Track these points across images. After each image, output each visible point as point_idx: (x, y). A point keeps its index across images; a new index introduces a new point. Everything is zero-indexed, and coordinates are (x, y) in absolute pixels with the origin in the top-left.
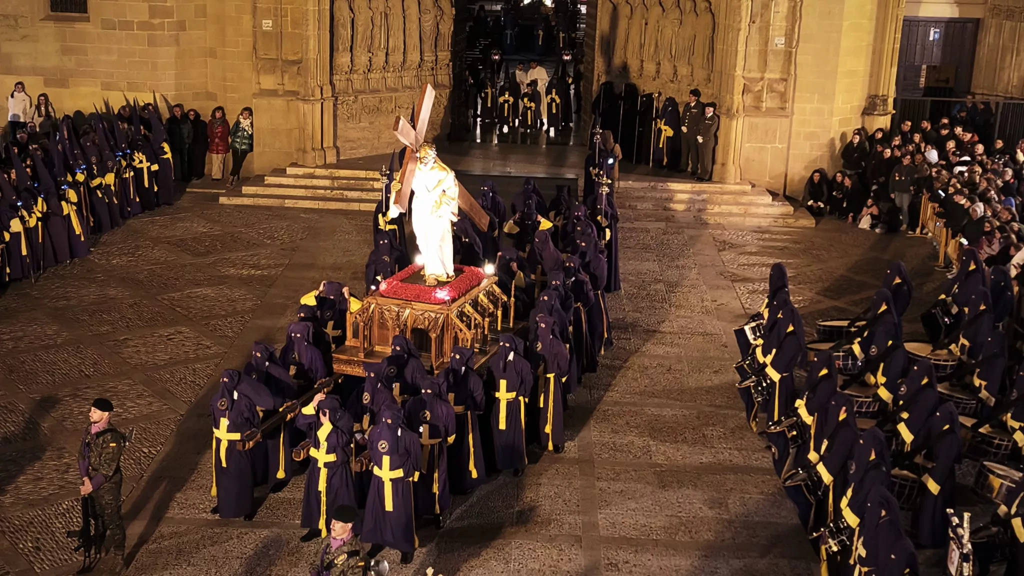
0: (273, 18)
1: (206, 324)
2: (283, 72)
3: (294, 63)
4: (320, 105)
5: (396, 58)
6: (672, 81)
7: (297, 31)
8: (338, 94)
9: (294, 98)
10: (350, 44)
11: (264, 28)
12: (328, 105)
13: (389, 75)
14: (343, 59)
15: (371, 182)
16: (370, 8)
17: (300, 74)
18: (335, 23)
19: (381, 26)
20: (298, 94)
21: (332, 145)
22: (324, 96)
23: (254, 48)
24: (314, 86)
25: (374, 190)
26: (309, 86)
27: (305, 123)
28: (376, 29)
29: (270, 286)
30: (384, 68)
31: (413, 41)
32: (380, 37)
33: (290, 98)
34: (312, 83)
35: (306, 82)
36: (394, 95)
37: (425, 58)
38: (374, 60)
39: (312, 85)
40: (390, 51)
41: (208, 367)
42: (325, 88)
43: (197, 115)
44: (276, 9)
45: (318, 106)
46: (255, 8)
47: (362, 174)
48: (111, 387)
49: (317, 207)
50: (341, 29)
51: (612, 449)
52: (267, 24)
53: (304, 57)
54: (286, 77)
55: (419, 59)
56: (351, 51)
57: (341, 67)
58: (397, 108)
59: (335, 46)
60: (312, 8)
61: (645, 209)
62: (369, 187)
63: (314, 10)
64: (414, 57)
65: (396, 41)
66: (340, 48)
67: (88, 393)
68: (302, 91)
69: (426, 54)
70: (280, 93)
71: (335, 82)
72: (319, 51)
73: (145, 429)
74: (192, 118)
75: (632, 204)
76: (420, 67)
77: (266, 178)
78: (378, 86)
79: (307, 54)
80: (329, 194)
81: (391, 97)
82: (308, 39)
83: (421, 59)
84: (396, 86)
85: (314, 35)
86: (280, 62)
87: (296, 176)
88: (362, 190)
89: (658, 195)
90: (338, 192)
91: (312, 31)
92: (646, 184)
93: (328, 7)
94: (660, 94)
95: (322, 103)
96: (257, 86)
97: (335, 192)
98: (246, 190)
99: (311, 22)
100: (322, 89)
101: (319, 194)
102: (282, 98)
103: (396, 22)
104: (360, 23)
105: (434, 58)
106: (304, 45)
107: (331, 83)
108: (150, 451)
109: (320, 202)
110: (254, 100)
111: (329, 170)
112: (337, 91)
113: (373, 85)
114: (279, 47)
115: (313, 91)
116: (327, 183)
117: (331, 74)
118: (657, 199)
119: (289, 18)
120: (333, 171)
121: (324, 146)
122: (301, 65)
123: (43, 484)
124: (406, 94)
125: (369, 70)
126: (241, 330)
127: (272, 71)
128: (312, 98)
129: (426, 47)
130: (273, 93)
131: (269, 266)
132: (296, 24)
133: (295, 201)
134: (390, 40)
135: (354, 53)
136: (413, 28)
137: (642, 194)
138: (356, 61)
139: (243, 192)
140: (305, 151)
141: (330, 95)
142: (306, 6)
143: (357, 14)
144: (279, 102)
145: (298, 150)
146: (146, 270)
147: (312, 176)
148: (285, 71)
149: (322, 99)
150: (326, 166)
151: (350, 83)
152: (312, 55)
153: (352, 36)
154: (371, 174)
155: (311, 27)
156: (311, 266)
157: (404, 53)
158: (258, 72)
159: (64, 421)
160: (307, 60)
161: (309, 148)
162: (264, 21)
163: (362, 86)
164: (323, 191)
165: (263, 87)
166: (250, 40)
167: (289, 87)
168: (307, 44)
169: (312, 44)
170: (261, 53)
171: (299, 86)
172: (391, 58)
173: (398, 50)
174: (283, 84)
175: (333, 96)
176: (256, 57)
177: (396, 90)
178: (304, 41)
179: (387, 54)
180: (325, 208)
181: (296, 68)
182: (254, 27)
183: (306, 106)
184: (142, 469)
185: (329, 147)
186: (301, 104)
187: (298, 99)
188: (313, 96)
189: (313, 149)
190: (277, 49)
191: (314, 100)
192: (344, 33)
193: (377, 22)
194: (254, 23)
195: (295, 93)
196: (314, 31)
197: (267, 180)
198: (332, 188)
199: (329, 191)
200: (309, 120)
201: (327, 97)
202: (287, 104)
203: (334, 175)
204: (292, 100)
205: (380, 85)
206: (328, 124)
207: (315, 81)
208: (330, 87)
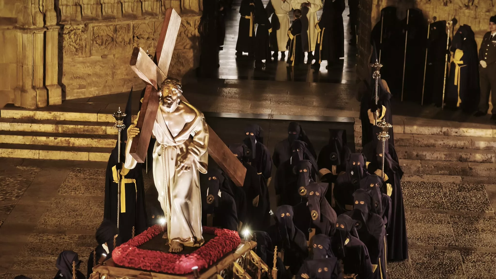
4: (42, 35)
6: (467, 7)
8: (64, 21)
9: (11, 27)
12: (53, 35)
15: (104, 127)
20: (16, 22)
21: (55, 82)
22: (48, 24)
24: (36, 13)
25: (106, 136)
26: (29, 11)
27: (24, 57)
33: (6, 27)
34: (33, 9)
35: (26, 8)
36: (132, 23)
39: (33, 11)
42: (48, 14)
45: (40, 36)
47: (92, 117)
49: (36, 157)
58: (136, 38)
61: (437, 159)
62: (101, 133)
68: (21, 18)
71: (61, 7)
75: (420, 153)
78: (112, 12)
80: (51, 141)
81: (128, 25)
84: (135, 13)
87: (13, 120)
88: (92, 136)
89: (451, 143)
90: (63, 139)
92: (436, 130)
94: (455, 21)
95: (45, 34)
97: (59, 139)
100: (44, 16)
101: (40, 142)
107: (56, 8)
109: (41, 151)
111: (53, 113)
112: (63, 18)
113: (107, 11)
115: (34, 18)
116: (49, 128)
118: (450, 148)
120: (56, 113)
121: (48, 83)
124: (147, 22)
128: (32, 27)
133: (10, 150)
137: (432, 141)
140: (23, 90)
141: (55, 23)
145: (16, 89)
147: (31, 120)
149: (44, 27)
150: (49, 108)
151: (79, 8)
154: (103, 118)
161: (28, 85)
163: (94, 12)
164: (44, 139)
167: (4, 13)
171: (18, 12)
175: (58, 24)
177: (134, 17)
180: (48, 158)
183: (25, 36)
185: (52, 85)
186: (19, 34)
187: (16, 28)
188: (34, 24)
189: (34, 88)
191: (35, 29)
195: (12, 21)
198: (56, 135)
199: (52, 138)
200: (29, 53)
201: (51, 26)
202: (3, 34)
203: (58, 119)
204: (8, 29)
205: (115, 11)
206: (52, 58)
207: (37, 6)
208: (55, 14)
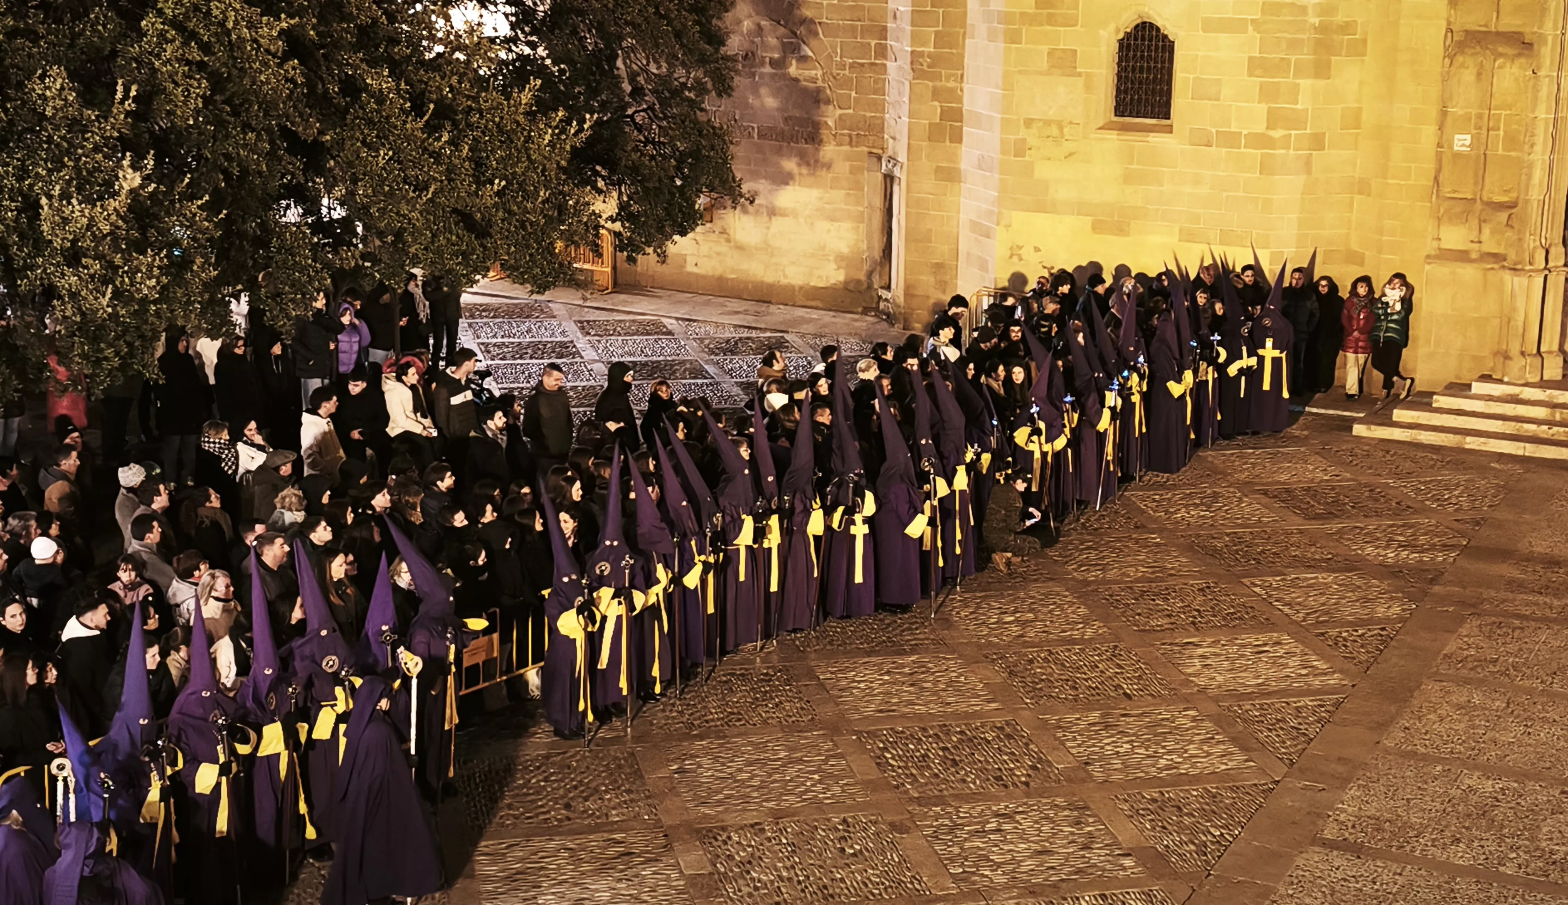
0: (1474, 132)
1: (1323, 634)
2: (1482, 221)
3: (1502, 206)
4: (1542, 279)
7: (1513, 154)
9: (1496, 266)
11: (1456, 148)
12: (1557, 280)
17: (1512, 227)
20: (1505, 260)
21: (1555, 347)
22: (1551, 264)
23: (1436, 179)
24: (1535, 248)
26: (1526, 246)
27: (1514, 309)
29: (1432, 581)
33: (1489, 266)
34: (1531, 242)
35: (1521, 240)
39: (1532, 246)
41: (1322, 706)
42: (1553, 251)
43: (1333, 287)
44: (1480, 116)
45: (1539, 280)
46: (1444, 114)
48: (1163, 719)
49: (1520, 453)
52: (1462, 142)
53: (1522, 197)
54: (1486, 230)
60: (1543, 116)
63: (1546, 120)
67: (1128, 723)
68: (1512, 256)
70: (1474, 256)
72: (1549, 188)
73: (1215, 797)
74: (1324, 290)
77: (1435, 397)
79: (1527, 194)
80: (1544, 432)
82: (1531, 166)
85: (1543, 160)
86: (1478, 206)
87: (1490, 398)
91: (1540, 155)
95: (1546, 277)
96: (1435, 244)
97: (1555, 429)
98: (1399, 415)
99: (1539, 139)
100: (1547, 252)
101: (1527, 431)
102: (1475, 265)
106: (1523, 176)
108: (1222, 834)
109: (1527, 445)
110: (1427, 267)
111: (1548, 392)
114: (1480, 180)
115: (1532, 255)
116: (1540, 412)
119: (1501, 133)
120: (1556, 393)
121: (1542, 349)
122: (1514, 210)
123: (1053, 861)
126: (1381, 651)
127: (1464, 217)
128: (1528, 267)
130: (1462, 256)
131: (1433, 547)
132: (1512, 142)
133: (1482, 440)
139: (1394, 419)
140: (1507, 357)
141: (1561, 263)
142: (1533, 111)
144: (1469, 273)
145: (1496, 354)
146: (1228, 535)
147: (1515, 400)
148: (1485, 221)
149: (1545, 268)
150: (1543, 384)
152: (1535, 194)
155: (1538, 148)
156: (1505, 554)
158: (1439, 219)
159: (1087, 764)
160: (1527, 202)
161: (1515, 350)
162: (1457, 136)
164: (1533, 427)
165: (1445, 245)
166: (1431, 166)
167: (1489, 246)
168: (1529, 176)
169: (1539, 175)
170: (1446, 190)
171: (1509, 245)
174: (1480, 242)
176: (1438, 196)
178: (1524, 170)
180: (1537, 455)
181: (1504, 216)
182: (1439, 145)
183: (1516, 279)
184: (1207, 862)
185: (1550, 352)
186: (1507, 276)
187: (1503, 267)
188: (1531, 264)
189: (1523, 353)
190: (1476, 183)
191: (1531, 271)
194: (1441, 138)
195: (1498, 258)
196: (1543, 153)
197: (1437, 401)
198: (1551, 423)
199: (1545, 427)
200: (1520, 304)
201: (1556, 267)
202: (1485, 275)
203: (1555, 401)
204: (1492, 269)
206: (1554, 313)
207: (1538, 238)
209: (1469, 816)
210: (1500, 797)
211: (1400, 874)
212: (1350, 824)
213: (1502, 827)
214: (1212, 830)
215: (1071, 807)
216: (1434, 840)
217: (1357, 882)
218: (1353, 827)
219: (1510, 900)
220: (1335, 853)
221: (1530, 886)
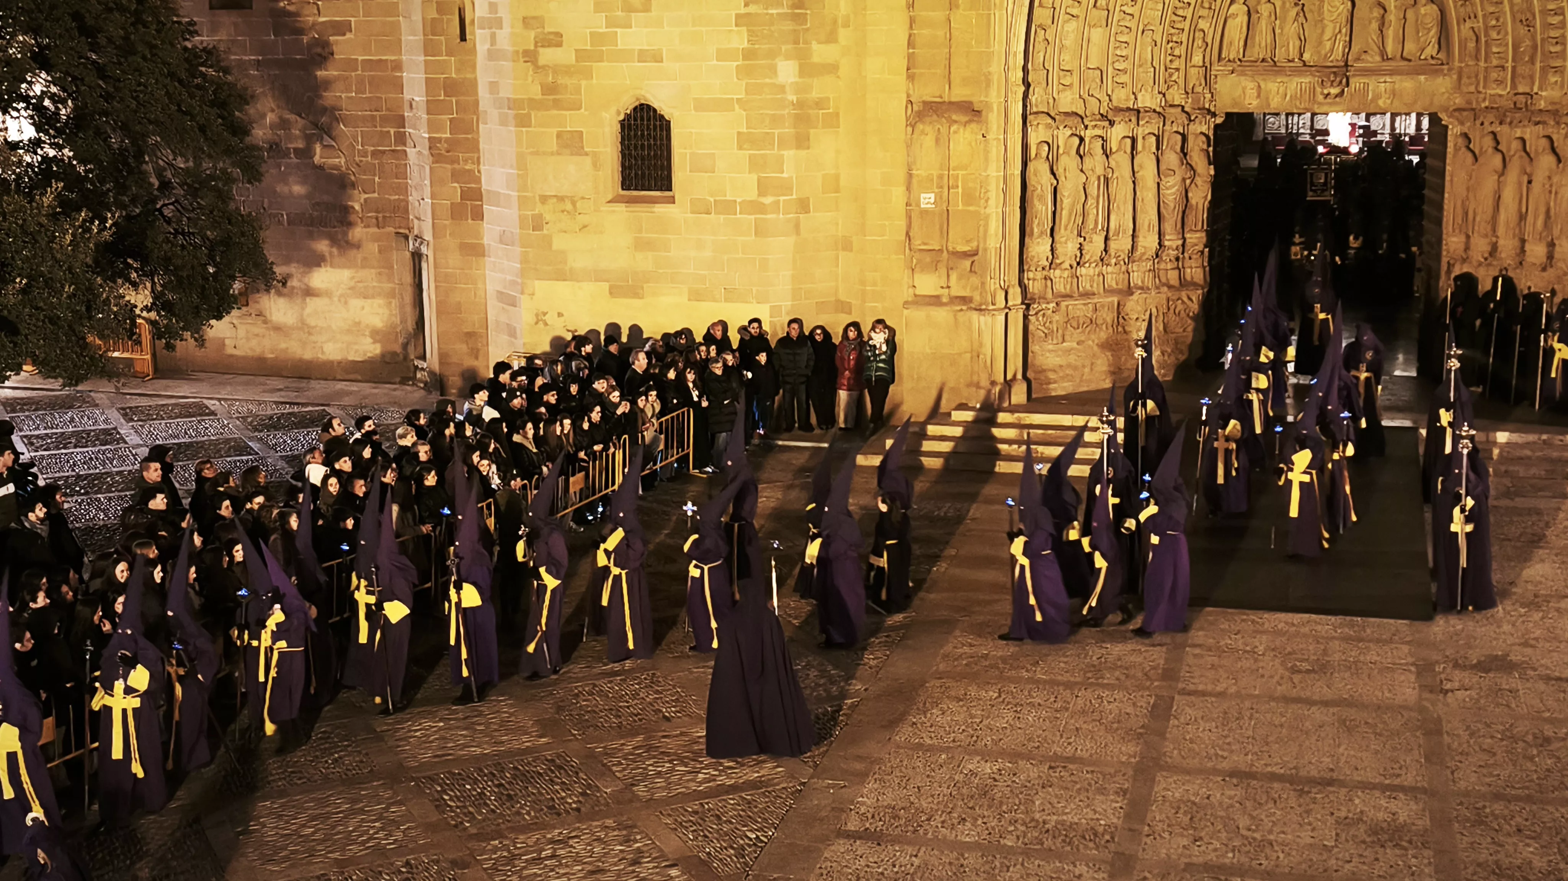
0: (936, 190)
2: (949, 269)
3: (965, 255)
4: (1004, 317)
5: (1121, 244)
7: (971, 208)
8: (1031, 299)
9: (964, 308)
10: (1050, 225)
11: (922, 206)
12: (1016, 317)
13: (1110, 269)
14: (1039, 248)
16: (1082, 171)
17: (975, 272)
18: (1029, 193)
19: (1098, 196)
20: (971, 302)
21: (1020, 375)
22: (1010, 303)
23: (908, 234)
24: (996, 289)
26: (988, 288)
27: (981, 345)
28: (1090, 201)
30: (1102, 260)
31: (1148, 216)
32: (1095, 214)
33: (959, 308)
34: (993, 285)
35: (983, 284)
36: (1116, 299)
37: (1167, 243)
38: (1086, 247)
39: (993, 288)
40: (1111, 234)
41: (839, 712)
42: (1011, 292)
43: (827, 335)
44: (941, 177)
45: (1001, 318)
46: (910, 176)
47: (1066, 420)
49: (997, 470)
50: (1036, 202)
51: (1494, 873)
52: (927, 200)
53: (981, 246)
54: (954, 277)
55: (1156, 244)
56: (1052, 235)
57: (1036, 260)
58: (1121, 320)
59: (1028, 229)
60: (995, 174)
61: (1534, 477)
63: (998, 177)
64: (1148, 242)
65: (1121, 219)
66: (1036, 230)
67: (668, 744)
68: (977, 298)
69: (1167, 237)
70: (945, 300)
71: (1026, 281)
72: (1004, 237)
73: (749, 803)
74: (819, 338)
75: (1511, 468)
76: (1157, 256)
78: (1092, 286)
79: (985, 243)
81: (1112, 303)
82: (987, 218)
83: (1160, 244)
84: (1120, 287)
85: (997, 213)
86: (945, 255)
87: (966, 424)
89: (1555, 454)
91: (994, 209)
92: (1531, 437)
93: (1018, 172)
94: (1553, 293)
95: (1007, 315)
96: (911, 291)
99: (992, 195)
100: (1006, 293)
101: (1000, 450)
102: (948, 308)
103: (1122, 190)
104: (1066, 194)
105: (1180, 242)
106: (981, 229)
107: (1021, 283)
108: (757, 837)
109: (1002, 463)
110: (906, 312)
111: (1016, 415)
112: (1029, 296)
113: (1085, 285)
114: (945, 231)
115: (994, 296)
117: (1021, 270)
118: (1552, 461)
119: (960, 190)
120: (1022, 415)
121: (1009, 377)
122: (976, 258)
124: (1135, 298)
125: (1078, 264)
126: (888, 657)
127: (935, 266)
128: (991, 307)
129: (1168, 227)
130: (935, 301)
131: (927, 561)
132: (969, 198)
133: (963, 461)
134: (1112, 217)
135: (1057, 238)
136: (1148, 196)
137: (1527, 453)
138: (1060, 250)
140: (979, 387)
141: (1019, 301)
142: (985, 170)
143: (1062, 179)
144: (941, 314)
145: (970, 385)
148: (952, 269)
149: (1006, 307)
150: (1012, 408)
151: (1049, 282)
152: (993, 242)
153: (1054, 213)
155: (992, 202)
157: (1133, 236)
158: (913, 269)
159: (633, 785)
160: (985, 250)
161: (985, 382)
162: (923, 195)
163: (1068, 287)
164: (1006, 447)
165: (920, 292)
166: (902, 223)
167: (956, 291)
168: (986, 226)
169: (994, 226)
170: (917, 243)
171: (975, 289)
172: (1113, 245)
173: (1124, 232)
174: (948, 287)
175: (1023, 303)
176: (910, 249)
177: (1120, 292)
178: (982, 222)
179: (1107, 239)
180: (1011, 471)
181: (967, 263)
182: (908, 204)
183: (982, 318)
184: (746, 864)
185: (1015, 380)
186: (975, 315)
187: (971, 309)
188: (993, 304)
189: (992, 383)
190: (942, 236)
191: (995, 310)
192: (1041, 208)
193: (1093, 190)
194: (909, 198)
195: (965, 300)
196: (997, 207)
199: (1015, 446)
200: (987, 340)
201: (1015, 305)
202: (955, 316)
203: (1022, 422)
204: (961, 310)
205: (1095, 285)
206: (1015, 346)
207: (997, 281)
208: (1018, 290)
209: (972, 797)
210: (997, 777)
211: (916, 856)
212: (870, 816)
213: (1001, 803)
214: (749, 834)
215: (620, 826)
216: (943, 822)
217: (879, 867)
218: (873, 817)
219: (1011, 869)
220: (858, 842)
221: (1027, 853)
